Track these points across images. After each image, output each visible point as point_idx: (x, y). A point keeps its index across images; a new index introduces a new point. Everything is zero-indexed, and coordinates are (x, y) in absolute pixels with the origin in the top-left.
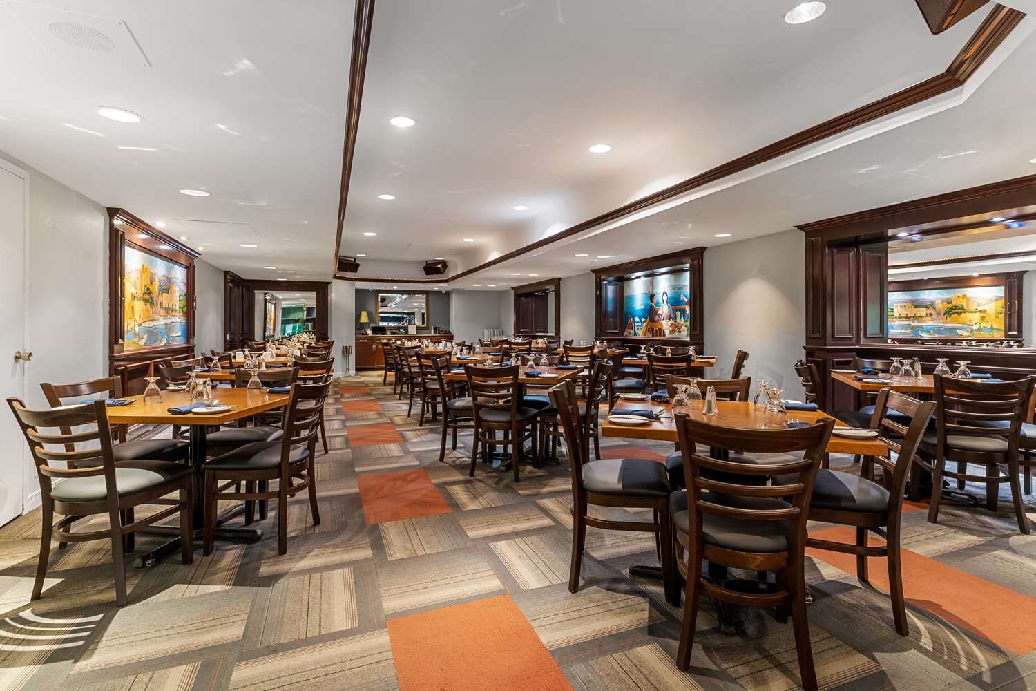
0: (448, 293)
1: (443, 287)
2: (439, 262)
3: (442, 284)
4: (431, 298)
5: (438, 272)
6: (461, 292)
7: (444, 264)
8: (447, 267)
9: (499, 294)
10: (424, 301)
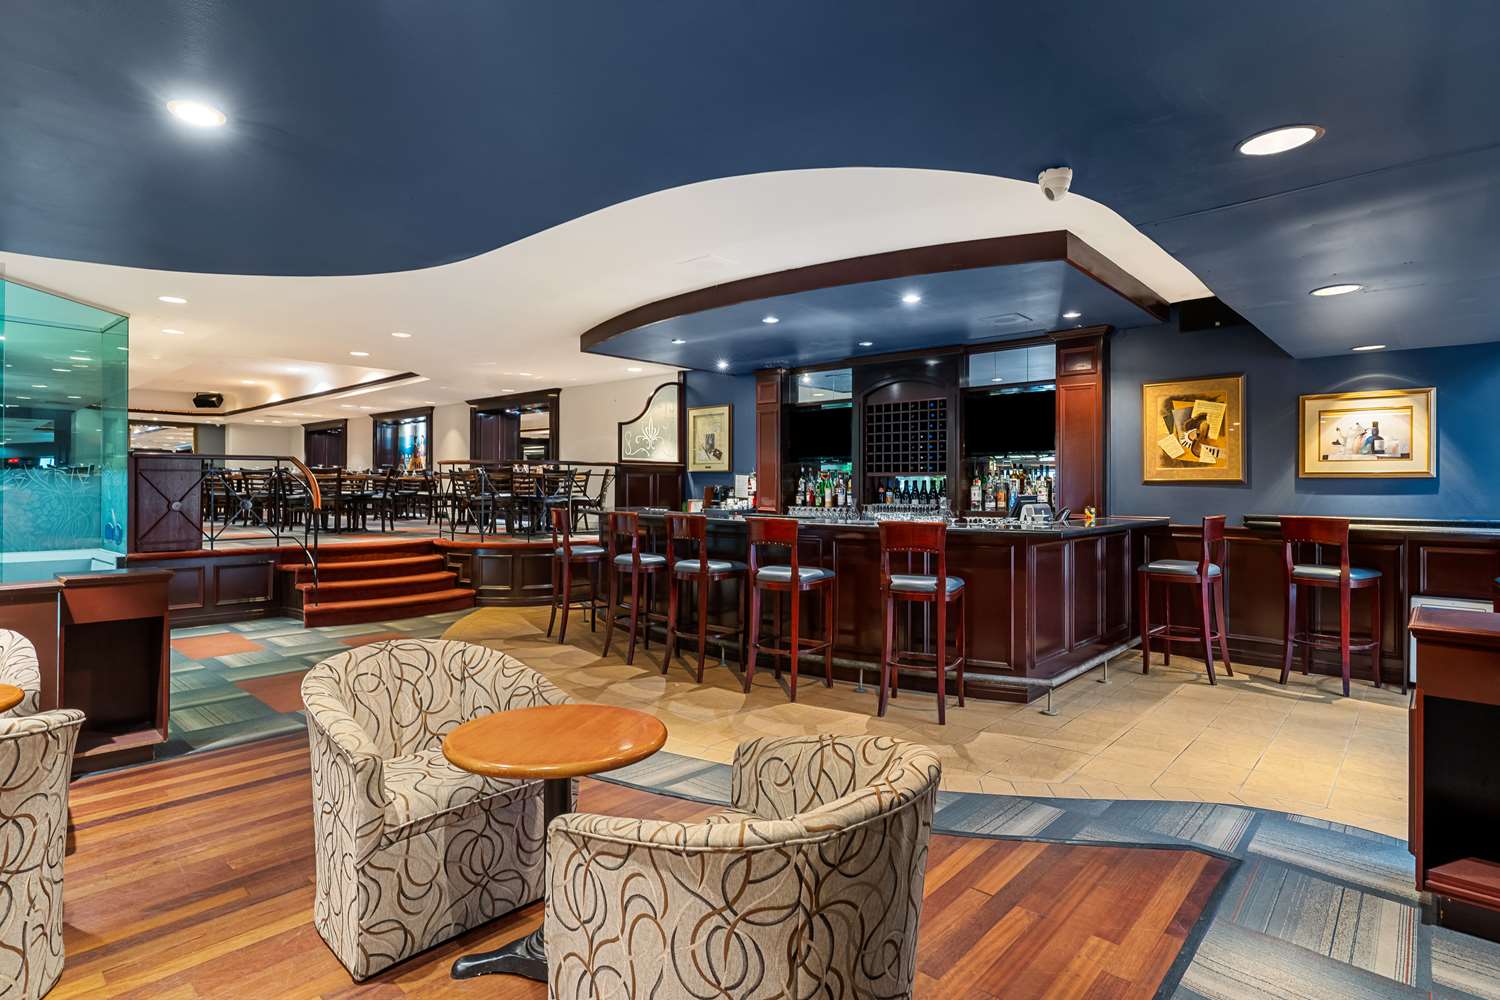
0: (223, 427)
1: (218, 421)
2: (214, 396)
3: (217, 418)
4: (201, 432)
5: (213, 405)
6: (239, 426)
7: (220, 398)
8: (222, 400)
9: (288, 430)
10: (192, 434)
